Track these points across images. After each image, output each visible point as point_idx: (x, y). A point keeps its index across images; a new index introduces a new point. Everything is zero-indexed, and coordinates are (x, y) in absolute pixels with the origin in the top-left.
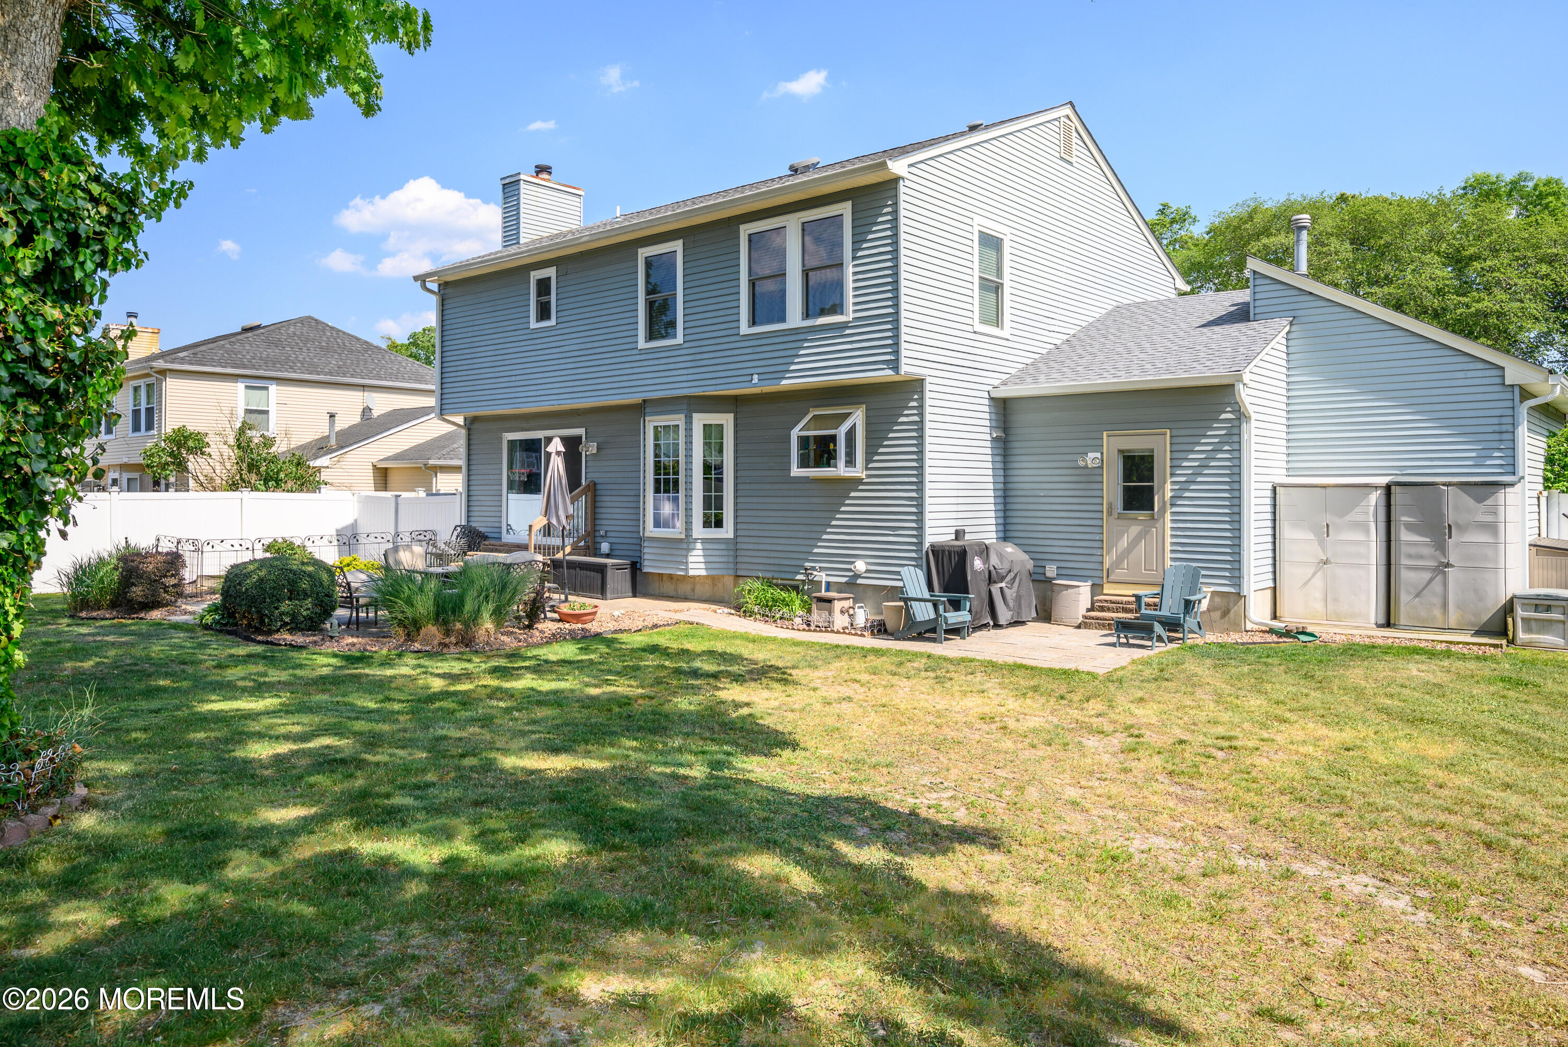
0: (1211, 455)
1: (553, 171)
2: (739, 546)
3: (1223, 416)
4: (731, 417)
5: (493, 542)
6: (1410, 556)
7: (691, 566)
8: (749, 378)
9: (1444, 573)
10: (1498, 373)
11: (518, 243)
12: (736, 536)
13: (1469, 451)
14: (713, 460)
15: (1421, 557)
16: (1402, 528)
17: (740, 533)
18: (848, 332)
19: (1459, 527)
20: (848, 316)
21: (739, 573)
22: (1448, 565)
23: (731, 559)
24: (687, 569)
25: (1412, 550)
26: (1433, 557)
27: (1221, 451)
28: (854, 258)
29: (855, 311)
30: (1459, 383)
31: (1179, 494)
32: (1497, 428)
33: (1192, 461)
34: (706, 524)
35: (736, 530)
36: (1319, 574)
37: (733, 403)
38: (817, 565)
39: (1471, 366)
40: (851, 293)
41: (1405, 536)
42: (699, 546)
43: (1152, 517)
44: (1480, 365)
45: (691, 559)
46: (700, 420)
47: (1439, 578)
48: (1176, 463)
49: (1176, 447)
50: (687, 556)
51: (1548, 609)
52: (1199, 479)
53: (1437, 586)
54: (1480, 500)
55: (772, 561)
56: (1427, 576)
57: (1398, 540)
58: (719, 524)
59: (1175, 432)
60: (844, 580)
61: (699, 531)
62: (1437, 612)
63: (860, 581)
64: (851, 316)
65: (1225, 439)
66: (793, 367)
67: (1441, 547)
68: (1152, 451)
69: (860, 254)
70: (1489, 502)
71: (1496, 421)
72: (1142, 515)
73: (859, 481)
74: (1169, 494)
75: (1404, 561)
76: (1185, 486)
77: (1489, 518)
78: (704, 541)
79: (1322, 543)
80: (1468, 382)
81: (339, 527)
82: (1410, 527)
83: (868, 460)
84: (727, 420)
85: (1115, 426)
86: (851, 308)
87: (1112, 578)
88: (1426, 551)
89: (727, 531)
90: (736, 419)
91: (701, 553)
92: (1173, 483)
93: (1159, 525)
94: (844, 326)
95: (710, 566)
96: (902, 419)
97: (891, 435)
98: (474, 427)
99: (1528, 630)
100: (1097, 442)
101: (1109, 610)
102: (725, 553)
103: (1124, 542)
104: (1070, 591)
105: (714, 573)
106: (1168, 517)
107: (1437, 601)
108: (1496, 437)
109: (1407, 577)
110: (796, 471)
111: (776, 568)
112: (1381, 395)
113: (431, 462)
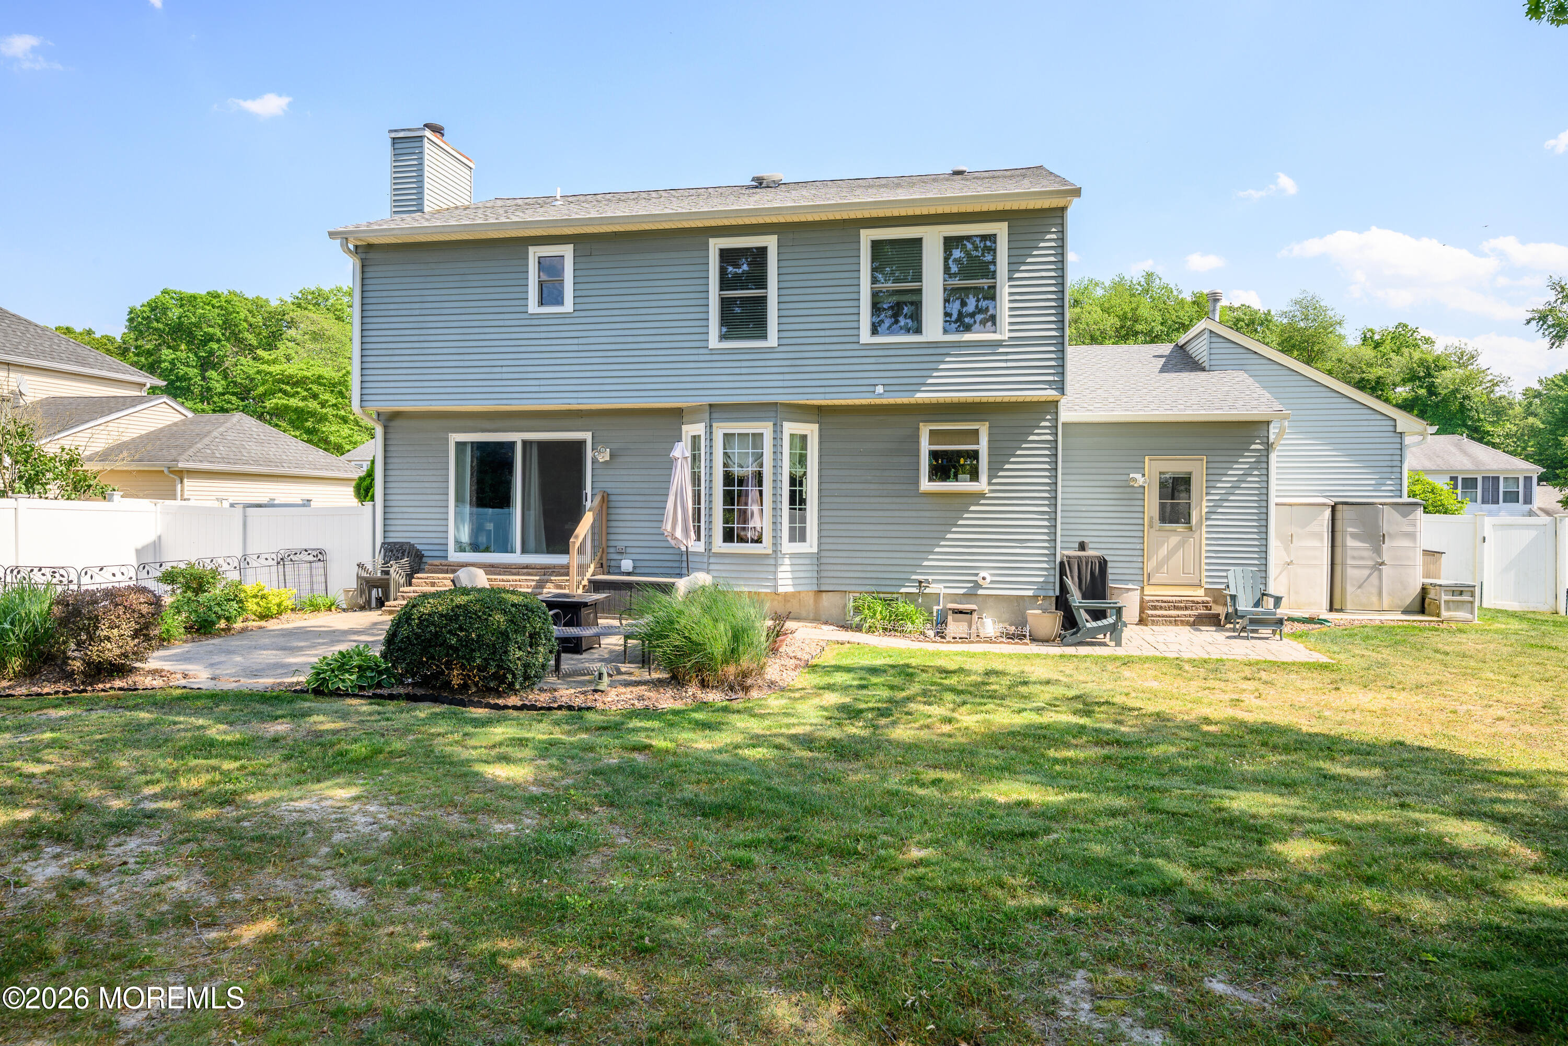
0: (1242, 478)
1: (445, 132)
2: (823, 560)
3: (1253, 447)
4: (815, 427)
5: (437, 562)
6: (1354, 558)
7: (780, 582)
8: (871, 389)
9: (1380, 570)
10: (1392, 423)
11: (422, 211)
12: (820, 550)
13: (1369, 479)
14: (799, 471)
15: (1362, 558)
16: (1348, 538)
17: (824, 547)
18: (1001, 350)
19: (1390, 535)
20: (1003, 334)
21: (823, 588)
22: (1382, 564)
23: (815, 575)
24: (776, 586)
25: (1356, 553)
26: (1371, 558)
27: (1251, 475)
28: (1010, 279)
29: (1010, 331)
30: (1365, 429)
31: (1213, 510)
32: (1389, 464)
33: (1225, 483)
34: (792, 539)
35: (820, 544)
36: (1284, 573)
37: (819, 413)
38: (930, 578)
39: (1373, 417)
40: (1007, 313)
41: (1351, 543)
42: (787, 561)
43: (1191, 529)
44: (1379, 417)
45: (780, 575)
46: (791, 428)
47: (1376, 573)
48: (1211, 484)
49: (1211, 471)
50: (775, 573)
51: (1461, 593)
52: (1232, 498)
53: (1374, 579)
54: (1405, 515)
55: (869, 575)
56: (1366, 572)
57: (1344, 546)
58: (803, 539)
59: (1211, 459)
60: (962, 591)
61: (787, 547)
62: (1374, 599)
63: (980, 592)
64: (1006, 335)
65: (1254, 465)
66: (930, 381)
67: (1378, 551)
68: (1190, 473)
69: (1017, 275)
70: (1411, 517)
71: (1389, 458)
72: (1179, 527)
73: (982, 495)
74: (1205, 510)
75: (1349, 562)
76: (1219, 503)
77: (1410, 529)
78: (793, 556)
79: (1287, 549)
80: (1370, 429)
81: (139, 546)
82: (1354, 536)
83: (991, 477)
84: (811, 430)
85: (1158, 451)
86: (1007, 327)
87: (1152, 581)
88: (1366, 554)
89: (811, 545)
90: (820, 430)
91: (788, 568)
92: (1208, 500)
93: (1196, 535)
94: (999, 344)
95: (798, 581)
96: (1031, 438)
97: (1019, 452)
98: (392, 424)
99: (1448, 609)
100: (1141, 465)
101: (1161, 608)
102: (810, 568)
103: (1163, 551)
104: (1130, 593)
105: (800, 588)
106: (1204, 529)
107: (1374, 591)
108: (1389, 470)
109: (1353, 574)
110: (926, 485)
111: (874, 582)
112: (1309, 435)
113: (181, 465)
